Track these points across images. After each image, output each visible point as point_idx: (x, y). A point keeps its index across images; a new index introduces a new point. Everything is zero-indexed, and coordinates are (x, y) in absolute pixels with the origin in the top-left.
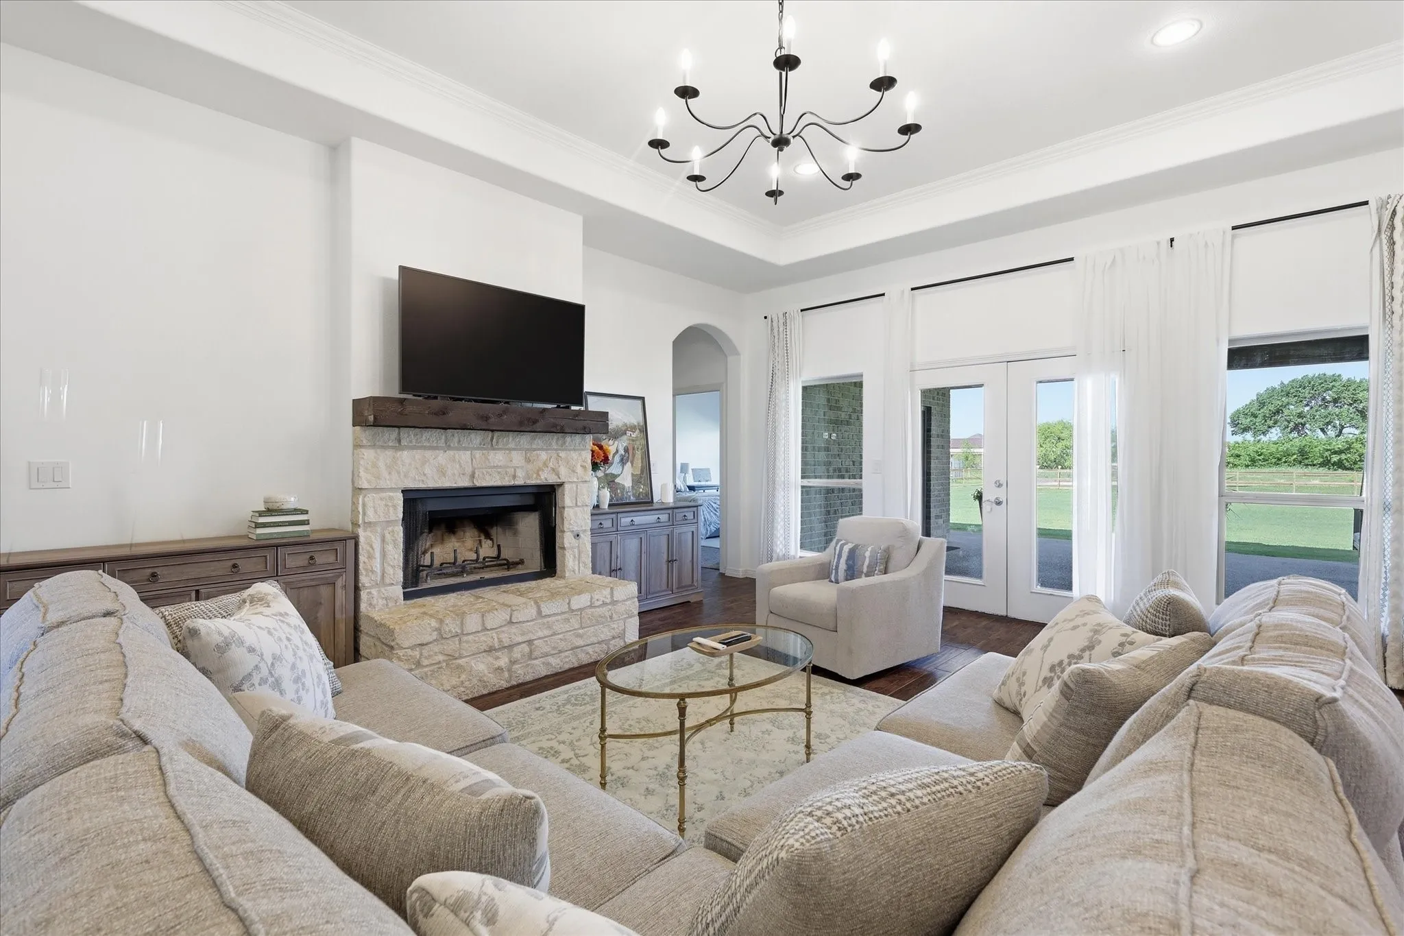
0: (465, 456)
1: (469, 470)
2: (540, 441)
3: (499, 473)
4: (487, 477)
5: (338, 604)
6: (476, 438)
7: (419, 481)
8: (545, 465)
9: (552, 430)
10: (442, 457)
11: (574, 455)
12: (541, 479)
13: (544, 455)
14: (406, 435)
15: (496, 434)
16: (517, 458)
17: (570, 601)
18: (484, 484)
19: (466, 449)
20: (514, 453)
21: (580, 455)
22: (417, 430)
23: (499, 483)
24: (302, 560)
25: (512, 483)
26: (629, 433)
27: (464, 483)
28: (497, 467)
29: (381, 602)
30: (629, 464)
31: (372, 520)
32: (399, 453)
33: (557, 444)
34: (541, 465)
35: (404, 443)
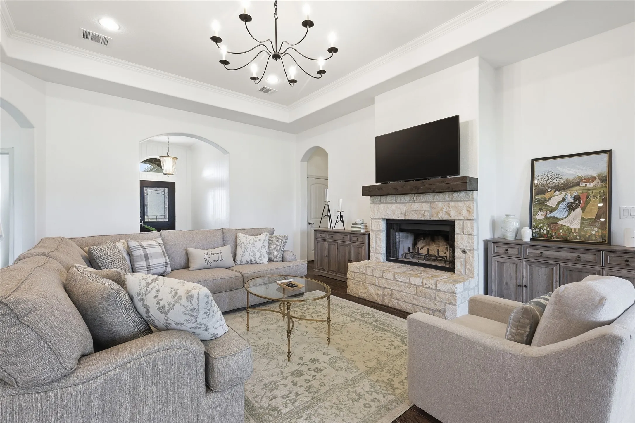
0: (402, 206)
1: (404, 211)
2: (438, 197)
3: (416, 213)
4: (411, 215)
5: (363, 255)
6: (407, 198)
7: (386, 216)
8: (441, 210)
9: (429, 191)
10: (393, 207)
11: (461, 204)
12: (438, 217)
13: (440, 205)
14: (382, 199)
15: (416, 195)
16: (426, 207)
17: (410, 278)
18: (410, 218)
19: (403, 203)
20: (424, 204)
21: (465, 204)
22: (386, 196)
23: (416, 218)
24: (355, 239)
25: (422, 218)
26: (582, 184)
27: (402, 217)
28: (416, 211)
29: (375, 259)
30: (579, 210)
31: (373, 229)
32: (380, 205)
33: (449, 198)
34: (439, 209)
35: (382, 201)
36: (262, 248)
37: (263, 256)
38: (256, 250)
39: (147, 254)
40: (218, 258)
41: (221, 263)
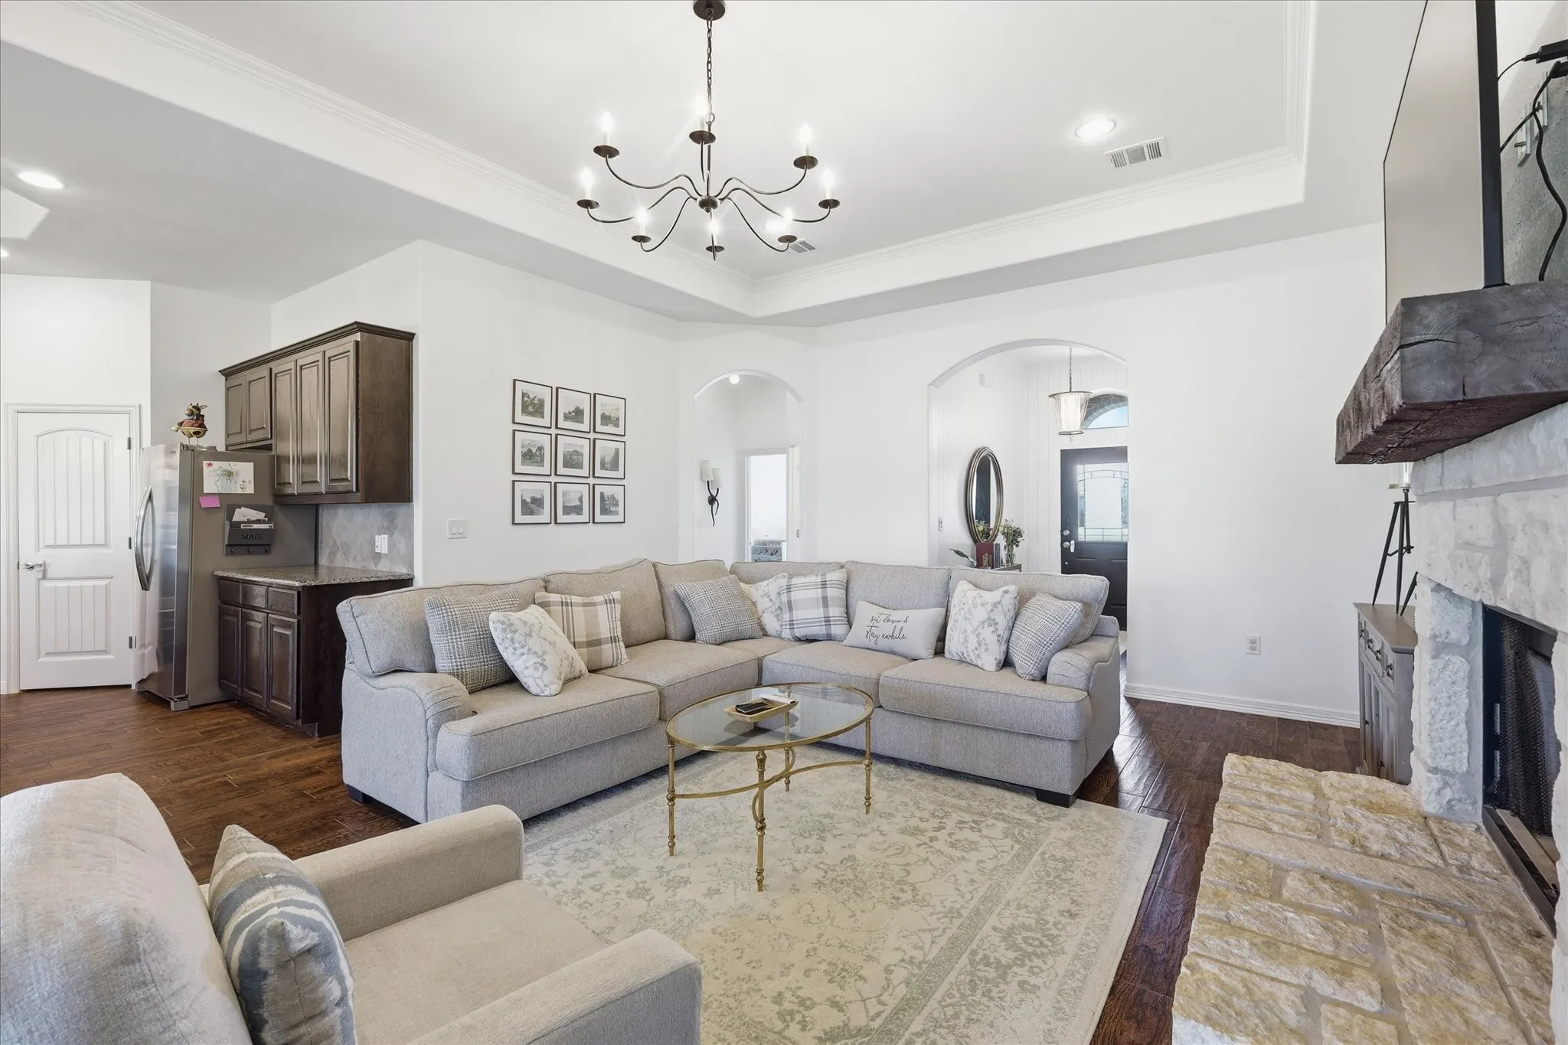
36: (986, 626)
37: (983, 647)
38: (970, 629)
39: (827, 597)
40: (894, 631)
41: (898, 645)
